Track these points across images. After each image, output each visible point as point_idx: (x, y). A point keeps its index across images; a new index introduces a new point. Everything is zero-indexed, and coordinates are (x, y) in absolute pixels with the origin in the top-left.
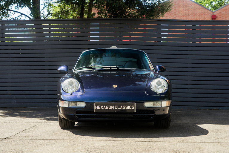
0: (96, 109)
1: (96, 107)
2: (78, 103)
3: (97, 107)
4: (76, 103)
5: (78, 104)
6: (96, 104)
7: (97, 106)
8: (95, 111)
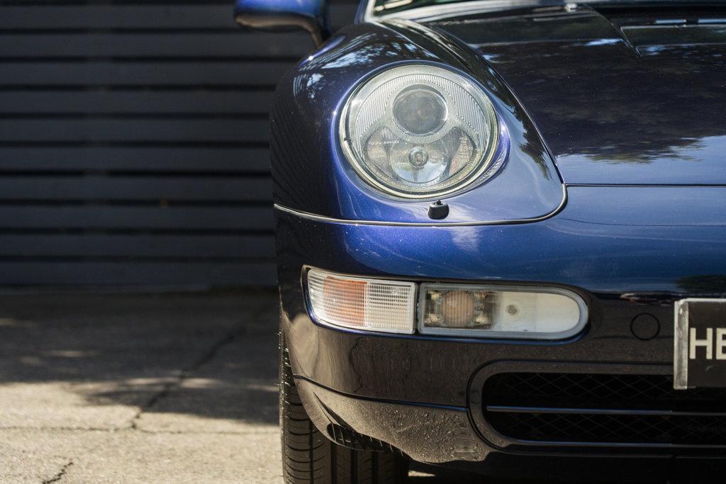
0: (699, 363)
1: (695, 343)
2: (507, 298)
3: (708, 343)
4: (489, 296)
5: (512, 310)
6: (692, 308)
7: (702, 336)
8: (681, 381)
